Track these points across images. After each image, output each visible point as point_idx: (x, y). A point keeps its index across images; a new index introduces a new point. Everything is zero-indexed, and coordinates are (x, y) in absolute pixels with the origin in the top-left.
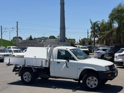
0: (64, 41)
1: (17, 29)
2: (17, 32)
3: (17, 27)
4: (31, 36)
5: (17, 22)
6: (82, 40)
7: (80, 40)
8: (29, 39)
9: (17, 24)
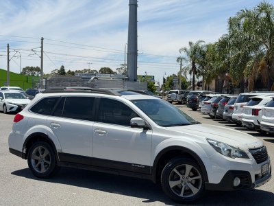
0: (135, 80)
1: (42, 51)
2: (42, 57)
3: (42, 47)
4: (63, 67)
5: (42, 39)
6: (168, 78)
7: (164, 80)
8: (56, 72)
9: (42, 43)
